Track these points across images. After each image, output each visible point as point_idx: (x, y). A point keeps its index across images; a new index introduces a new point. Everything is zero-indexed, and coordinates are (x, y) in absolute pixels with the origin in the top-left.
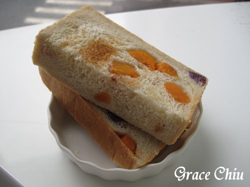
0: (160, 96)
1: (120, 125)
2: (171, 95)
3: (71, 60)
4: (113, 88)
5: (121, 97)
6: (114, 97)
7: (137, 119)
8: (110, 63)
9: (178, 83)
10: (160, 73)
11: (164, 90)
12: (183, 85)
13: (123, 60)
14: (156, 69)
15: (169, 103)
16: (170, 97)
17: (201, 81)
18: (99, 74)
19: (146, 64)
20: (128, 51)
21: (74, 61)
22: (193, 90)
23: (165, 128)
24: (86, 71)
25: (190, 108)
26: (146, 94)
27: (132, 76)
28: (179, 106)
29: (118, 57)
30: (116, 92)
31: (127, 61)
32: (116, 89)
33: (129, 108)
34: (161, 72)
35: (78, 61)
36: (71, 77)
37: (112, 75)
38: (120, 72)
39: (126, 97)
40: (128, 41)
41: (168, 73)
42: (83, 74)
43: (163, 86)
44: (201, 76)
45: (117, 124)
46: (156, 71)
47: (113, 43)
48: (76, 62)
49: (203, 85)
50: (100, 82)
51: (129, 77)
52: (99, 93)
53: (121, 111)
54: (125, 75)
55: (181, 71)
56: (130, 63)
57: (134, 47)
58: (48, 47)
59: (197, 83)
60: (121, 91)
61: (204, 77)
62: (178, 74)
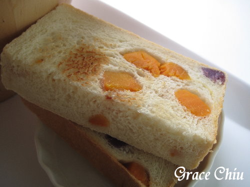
0: (172, 112)
1: (124, 150)
2: (186, 108)
3: (50, 79)
4: (109, 109)
5: (122, 119)
6: (113, 119)
7: (146, 143)
8: (101, 76)
9: (191, 87)
10: (166, 78)
11: (176, 103)
12: (199, 90)
13: (117, 68)
14: (161, 73)
15: (185, 120)
16: (185, 111)
17: (218, 79)
18: (88, 93)
19: (147, 69)
20: (122, 54)
21: (54, 80)
22: (211, 94)
23: (184, 151)
24: (71, 91)
25: (212, 121)
26: (153, 112)
27: (132, 90)
28: (198, 121)
29: (110, 66)
30: (114, 113)
31: (122, 69)
32: (114, 110)
33: (134, 131)
34: (168, 76)
35: (59, 80)
36: (55, 100)
37: (106, 93)
38: (116, 87)
39: (129, 118)
40: (121, 41)
41: (177, 76)
42: (69, 95)
43: (174, 97)
44: (218, 72)
45: (121, 150)
46: (162, 76)
47: (102, 48)
48: (56, 81)
49: (223, 84)
50: (91, 103)
51: (129, 93)
52: (93, 116)
53: (125, 135)
54: (123, 90)
55: (192, 69)
56: (127, 71)
57: (129, 48)
58: (18, 66)
59: (214, 82)
60: (120, 111)
61: (222, 72)
62: (190, 75)
